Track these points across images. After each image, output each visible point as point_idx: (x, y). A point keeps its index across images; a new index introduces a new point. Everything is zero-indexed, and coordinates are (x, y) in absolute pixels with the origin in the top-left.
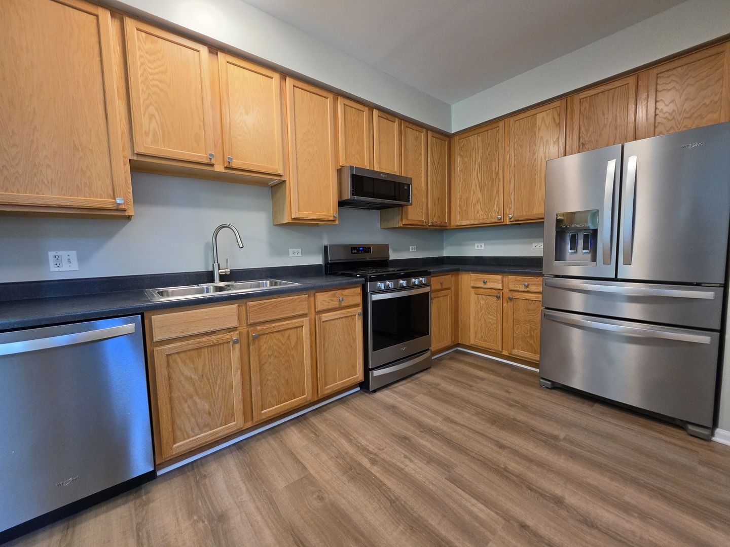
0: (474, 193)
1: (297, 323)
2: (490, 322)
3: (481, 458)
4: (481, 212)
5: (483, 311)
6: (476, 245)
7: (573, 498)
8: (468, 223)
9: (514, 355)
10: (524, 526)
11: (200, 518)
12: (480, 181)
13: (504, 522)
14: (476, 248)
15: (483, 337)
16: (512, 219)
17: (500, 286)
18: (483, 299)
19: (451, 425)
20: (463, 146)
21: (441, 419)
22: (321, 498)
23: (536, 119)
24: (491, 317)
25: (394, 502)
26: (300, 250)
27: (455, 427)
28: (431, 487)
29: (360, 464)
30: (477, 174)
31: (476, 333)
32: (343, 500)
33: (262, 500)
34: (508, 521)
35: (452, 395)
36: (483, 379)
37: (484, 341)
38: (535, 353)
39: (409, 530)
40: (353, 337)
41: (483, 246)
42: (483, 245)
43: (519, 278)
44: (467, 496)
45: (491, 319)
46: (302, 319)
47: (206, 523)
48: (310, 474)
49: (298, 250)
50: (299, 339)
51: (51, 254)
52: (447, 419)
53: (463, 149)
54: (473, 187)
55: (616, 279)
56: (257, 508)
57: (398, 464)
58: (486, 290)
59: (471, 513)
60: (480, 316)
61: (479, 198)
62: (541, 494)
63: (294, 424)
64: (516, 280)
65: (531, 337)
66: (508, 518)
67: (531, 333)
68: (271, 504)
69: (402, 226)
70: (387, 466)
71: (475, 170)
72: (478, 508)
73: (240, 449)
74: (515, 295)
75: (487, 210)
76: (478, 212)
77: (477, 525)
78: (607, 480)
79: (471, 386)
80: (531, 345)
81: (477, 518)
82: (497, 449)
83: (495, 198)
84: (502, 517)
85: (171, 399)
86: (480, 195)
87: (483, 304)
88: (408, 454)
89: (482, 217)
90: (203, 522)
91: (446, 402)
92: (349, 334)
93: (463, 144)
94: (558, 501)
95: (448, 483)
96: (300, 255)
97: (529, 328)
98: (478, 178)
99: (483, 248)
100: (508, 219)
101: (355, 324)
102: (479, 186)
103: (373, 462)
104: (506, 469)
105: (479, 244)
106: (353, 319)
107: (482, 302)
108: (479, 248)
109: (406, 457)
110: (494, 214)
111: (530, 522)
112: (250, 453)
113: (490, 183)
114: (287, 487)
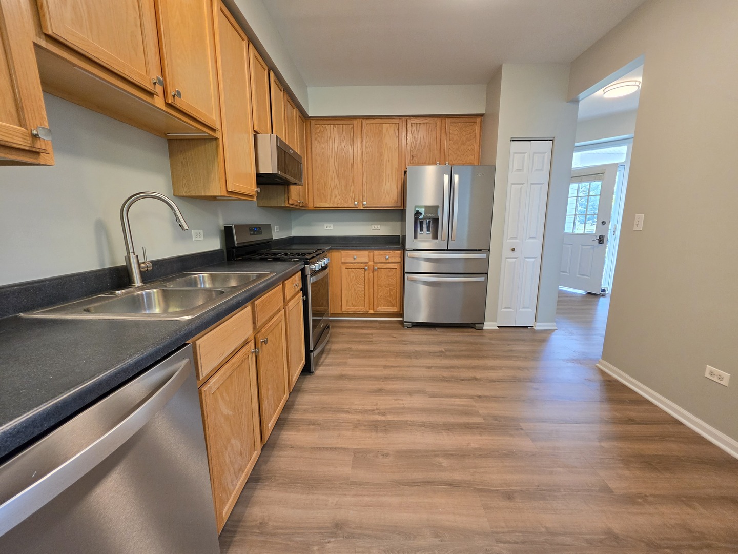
0: (332, 179)
1: (280, 317)
2: (359, 290)
3: (429, 378)
4: (338, 197)
5: (353, 282)
6: (325, 225)
7: (478, 375)
8: (327, 205)
9: (380, 312)
10: (479, 396)
11: (319, 544)
12: (337, 169)
13: (472, 400)
14: (326, 228)
15: (354, 303)
16: (366, 206)
17: (366, 260)
18: (352, 271)
19: (393, 369)
20: (320, 131)
21: (382, 369)
22: (387, 455)
23: (382, 127)
24: (359, 286)
25: (425, 425)
26: (202, 232)
27: (395, 369)
28: (429, 406)
29: (377, 421)
30: (334, 162)
31: (347, 301)
32: (399, 445)
33: (349, 489)
34: (473, 398)
35: (368, 351)
36: (372, 334)
37: (354, 306)
38: (393, 306)
39: (449, 432)
41: (332, 227)
42: (332, 225)
43: (382, 253)
44: (448, 399)
45: (360, 287)
46: (281, 312)
47: (332, 540)
48: (355, 449)
50: (280, 336)
52: (385, 367)
53: (319, 134)
54: (331, 173)
55: (448, 250)
56: (355, 496)
57: (398, 406)
58: (355, 264)
59: (458, 405)
60: (350, 287)
61: (337, 185)
62: (468, 380)
63: (281, 429)
64: (379, 255)
65: (390, 296)
66: (472, 397)
67: (390, 293)
68: (361, 485)
69: (288, 205)
70: (393, 411)
71: (332, 157)
72: (458, 401)
73: (260, 479)
74: (379, 266)
75: (344, 196)
76: (336, 197)
77: (467, 408)
78: (477, 361)
79: (372, 341)
80: (390, 302)
81: (463, 406)
82: (427, 370)
83: (351, 186)
84: (469, 398)
86: (337, 181)
87: (353, 277)
88: (395, 398)
89: (340, 202)
90: (329, 542)
91: (369, 357)
92: (298, 320)
93: (319, 130)
94: (475, 379)
95: (432, 399)
96: (202, 238)
97: (389, 289)
98: (335, 165)
99: (332, 228)
100: (361, 205)
101: (301, 309)
102: (336, 173)
103: (383, 414)
104: (443, 377)
105: (328, 225)
106: (299, 304)
107: (352, 275)
108: (328, 228)
109: (396, 400)
110: (350, 200)
111: (479, 394)
112: (277, 475)
113: (346, 172)
114: (352, 467)
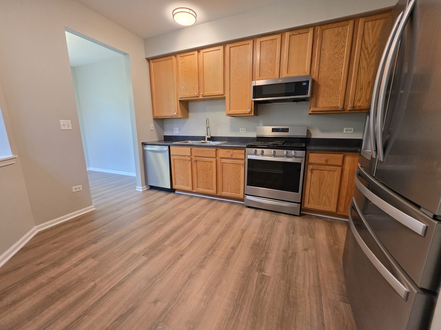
1: (210, 160)
7: (205, 272)
10: (182, 255)
26: (245, 129)
34: (182, 251)
40: (239, 175)
46: (213, 159)
49: (244, 129)
50: (211, 167)
51: (174, 128)
57: (201, 223)
66: (184, 251)
70: (198, 221)
85: (175, 172)
92: (237, 172)
94: (201, 267)
96: (245, 132)
101: (241, 168)
103: (199, 218)
106: (239, 166)
111: (184, 257)
